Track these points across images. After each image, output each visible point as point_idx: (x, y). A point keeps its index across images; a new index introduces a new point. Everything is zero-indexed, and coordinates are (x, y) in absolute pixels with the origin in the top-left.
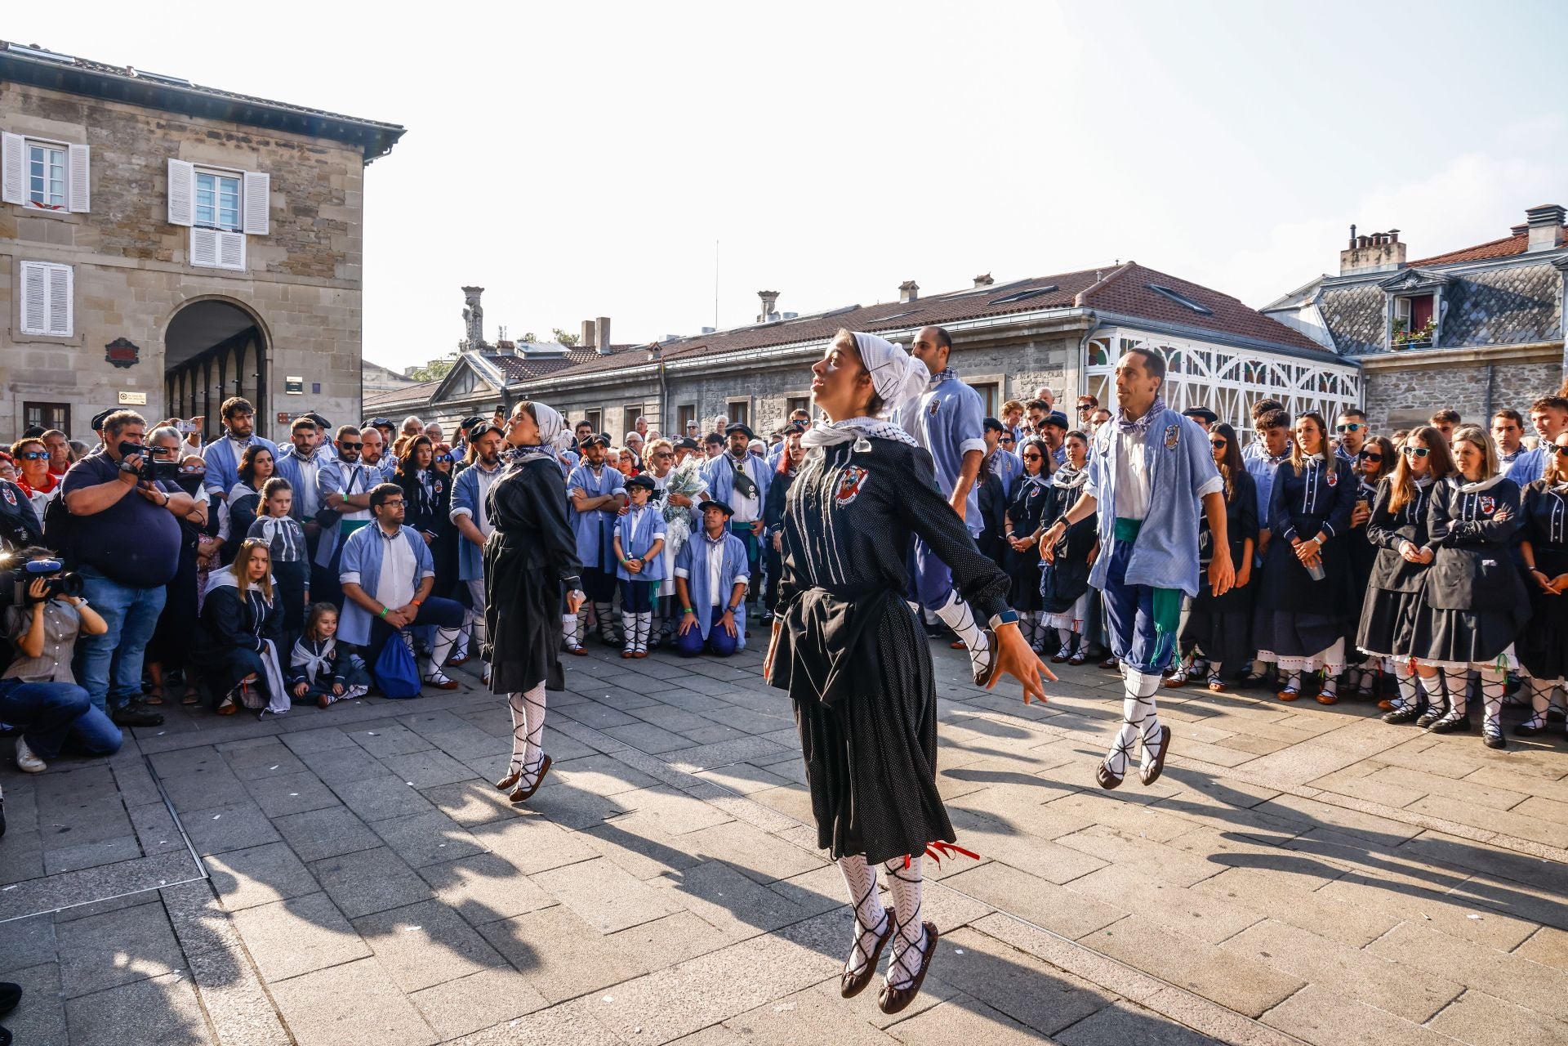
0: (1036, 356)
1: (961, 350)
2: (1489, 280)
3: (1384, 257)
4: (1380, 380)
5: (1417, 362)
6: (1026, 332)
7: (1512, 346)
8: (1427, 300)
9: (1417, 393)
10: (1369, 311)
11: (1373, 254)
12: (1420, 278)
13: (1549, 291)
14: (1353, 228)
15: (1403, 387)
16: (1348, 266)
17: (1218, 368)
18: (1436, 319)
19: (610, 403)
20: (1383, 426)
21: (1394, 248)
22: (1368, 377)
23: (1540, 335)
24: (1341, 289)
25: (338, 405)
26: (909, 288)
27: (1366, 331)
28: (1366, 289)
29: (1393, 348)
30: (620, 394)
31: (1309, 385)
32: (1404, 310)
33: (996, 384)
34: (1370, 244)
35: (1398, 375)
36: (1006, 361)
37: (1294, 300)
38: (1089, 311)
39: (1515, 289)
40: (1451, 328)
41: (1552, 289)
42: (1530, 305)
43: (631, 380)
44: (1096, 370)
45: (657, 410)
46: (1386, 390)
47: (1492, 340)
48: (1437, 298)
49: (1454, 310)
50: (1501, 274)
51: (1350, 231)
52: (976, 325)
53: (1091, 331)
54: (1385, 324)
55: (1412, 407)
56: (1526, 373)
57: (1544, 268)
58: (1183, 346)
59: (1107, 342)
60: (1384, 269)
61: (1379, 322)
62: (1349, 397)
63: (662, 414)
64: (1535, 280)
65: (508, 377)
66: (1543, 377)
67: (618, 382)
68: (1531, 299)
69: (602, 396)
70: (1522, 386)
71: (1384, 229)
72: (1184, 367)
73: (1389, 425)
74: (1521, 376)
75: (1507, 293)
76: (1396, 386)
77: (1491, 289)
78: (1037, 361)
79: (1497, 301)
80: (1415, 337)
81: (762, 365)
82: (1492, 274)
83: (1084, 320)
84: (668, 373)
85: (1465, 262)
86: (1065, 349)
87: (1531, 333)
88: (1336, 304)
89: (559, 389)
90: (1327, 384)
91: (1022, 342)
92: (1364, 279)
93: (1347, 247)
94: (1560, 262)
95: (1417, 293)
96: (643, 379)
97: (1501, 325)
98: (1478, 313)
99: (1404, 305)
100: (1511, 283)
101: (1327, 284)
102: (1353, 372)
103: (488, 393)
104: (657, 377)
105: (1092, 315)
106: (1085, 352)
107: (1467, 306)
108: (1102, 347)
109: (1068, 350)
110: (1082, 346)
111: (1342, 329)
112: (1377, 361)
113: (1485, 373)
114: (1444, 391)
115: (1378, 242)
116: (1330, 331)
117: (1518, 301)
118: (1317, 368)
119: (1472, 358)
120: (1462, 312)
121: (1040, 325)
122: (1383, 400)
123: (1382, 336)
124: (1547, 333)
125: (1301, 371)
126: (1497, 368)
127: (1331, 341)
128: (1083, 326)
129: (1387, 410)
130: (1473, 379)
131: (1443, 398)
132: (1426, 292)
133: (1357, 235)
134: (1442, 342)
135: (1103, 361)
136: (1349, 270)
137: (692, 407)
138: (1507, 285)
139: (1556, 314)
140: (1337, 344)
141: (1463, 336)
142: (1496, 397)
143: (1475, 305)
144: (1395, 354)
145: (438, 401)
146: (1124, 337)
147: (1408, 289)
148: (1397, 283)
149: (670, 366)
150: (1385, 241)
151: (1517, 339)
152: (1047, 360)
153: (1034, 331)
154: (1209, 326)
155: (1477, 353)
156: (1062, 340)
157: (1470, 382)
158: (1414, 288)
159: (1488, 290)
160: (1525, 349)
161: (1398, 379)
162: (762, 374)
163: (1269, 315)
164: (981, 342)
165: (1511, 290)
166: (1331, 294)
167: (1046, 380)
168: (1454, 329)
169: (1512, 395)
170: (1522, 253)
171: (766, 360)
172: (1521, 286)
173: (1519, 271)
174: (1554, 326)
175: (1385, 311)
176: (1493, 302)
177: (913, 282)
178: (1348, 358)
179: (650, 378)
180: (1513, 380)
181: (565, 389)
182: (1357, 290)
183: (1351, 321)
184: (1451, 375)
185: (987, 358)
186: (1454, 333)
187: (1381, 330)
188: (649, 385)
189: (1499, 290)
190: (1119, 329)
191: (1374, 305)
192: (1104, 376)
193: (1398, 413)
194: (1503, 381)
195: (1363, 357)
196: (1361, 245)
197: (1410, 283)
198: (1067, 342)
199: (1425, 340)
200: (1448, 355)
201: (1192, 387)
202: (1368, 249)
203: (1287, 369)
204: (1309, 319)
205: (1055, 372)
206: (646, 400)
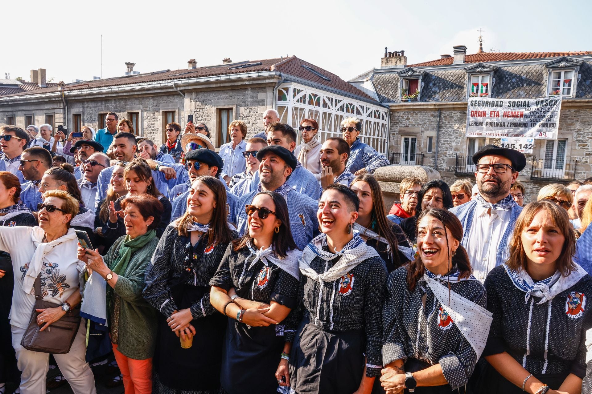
0: (251, 95)
1: (214, 91)
2: (439, 74)
3: (398, 62)
4: (396, 114)
5: (411, 107)
6: (247, 83)
7: (448, 103)
8: (416, 81)
9: (410, 120)
10: (392, 84)
11: (394, 60)
12: (414, 71)
13: (462, 81)
14: (386, 48)
15: (405, 117)
16: (384, 65)
17: (336, 105)
18: (419, 89)
19: (37, 111)
20: (397, 134)
21: (403, 58)
22: (391, 113)
23: (459, 99)
24: (381, 74)
26: (193, 62)
27: (391, 93)
28: (391, 75)
29: (402, 101)
30: (42, 107)
31: (370, 115)
32: (406, 85)
33: (232, 109)
34: (393, 56)
35: (403, 112)
36: (237, 97)
37: (361, 78)
38: (278, 73)
39: (449, 79)
40: (425, 94)
41: (463, 80)
42: (455, 86)
43: (47, 100)
44: (281, 103)
45: (62, 116)
46: (398, 119)
47: (441, 100)
48: (420, 81)
49: (426, 87)
50: (444, 72)
51: (385, 50)
52: (222, 78)
53: (279, 83)
54: (399, 90)
55: (408, 126)
56: (453, 114)
57: (461, 71)
58: (321, 94)
59: (287, 90)
60: (398, 67)
61: (396, 90)
62: (384, 121)
63: (64, 118)
64: (457, 76)
66: (459, 116)
67: (41, 100)
68: (455, 84)
69: (33, 108)
70: (451, 120)
71: (399, 50)
72: (321, 104)
73: (399, 134)
74: (451, 116)
75: (446, 81)
76: (403, 117)
77: (440, 78)
78: (252, 98)
79: (443, 84)
80: (411, 97)
81: (114, 95)
82: (441, 72)
83: (276, 78)
84: (66, 97)
85: (430, 66)
86: (266, 92)
87: (455, 98)
88: (379, 81)
89: (10, 103)
90: (377, 115)
91: (243, 88)
92: (391, 71)
93: (384, 56)
94: (468, 69)
95: (412, 78)
96: (54, 99)
97: (444, 94)
98: (435, 88)
99: (406, 82)
100: (448, 76)
101: (376, 72)
102: (386, 110)
104: (60, 99)
105: (280, 75)
106: (276, 94)
107: (431, 85)
108: (285, 92)
109: (268, 93)
110: (275, 91)
111: (381, 91)
112: (395, 106)
113: (437, 113)
114: (421, 120)
115: (396, 55)
116: (377, 92)
117: (450, 84)
118: (373, 108)
119: (433, 107)
120: (429, 87)
121: (254, 79)
122: (397, 123)
123: (398, 95)
124: (461, 98)
125: (368, 109)
126: (442, 111)
127: (377, 97)
128: (276, 81)
129: (398, 127)
130: (432, 116)
131: (421, 123)
132: (415, 78)
133: (388, 52)
134: (421, 100)
135: (285, 99)
136: (384, 66)
137: (80, 115)
138: (446, 77)
139: (465, 90)
140: (379, 98)
141: (430, 97)
142: (441, 123)
143: (434, 85)
144: (402, 103)
146: (295, 88)
147: (409, 76)
148: (404, 73)
149: (67, 93)
150: (399, 55)
151: (450, 100)
152: (257, 97)
153: (251, 82)
154: (331, 86)
155: (435, 105)
156: (265, 88)
157: (431, 117)
158: (411, 76)
159: (439, 79)
160: (453, 104)
161: (403, 114)
162: (115, 100)
163: (352, 84)
164: (224, 87)
165: (448, 79)
166: (377, 76)
167: (256, 108)
168: (426, 95)
169: (447, 123)
170: (451, 64)
171: (116, 92)
172: (452, 78)
173: (451, 71)
174: (464, 95)
175: (399, 85)
176: (441, 84)
177: (195, 60)
178: (384, 104)
179: (57, 99)
180: (448, 117)
181: (12, 103)
182: (387, 75)
183: (385, 88)
184: (424, 114)
185: (226, 95)
186: (426, 96)
187: (397, 93)
188: (57, 103)
189: (443, 79)
190: (293, 83)
191: (394, 82)
192: (285, 107)
193: (403, 129)
194: (444, 117)
195: (390, 104)
196: (390, 56)
197: (409, 73)
198: (267, 89)
199: (415, 98)
200: (423, 105)
201: (325, 113)
202: (392, 58)
203: (362, 107)
204: (368, 87)
205: (261, 103)
206: (56, 111)
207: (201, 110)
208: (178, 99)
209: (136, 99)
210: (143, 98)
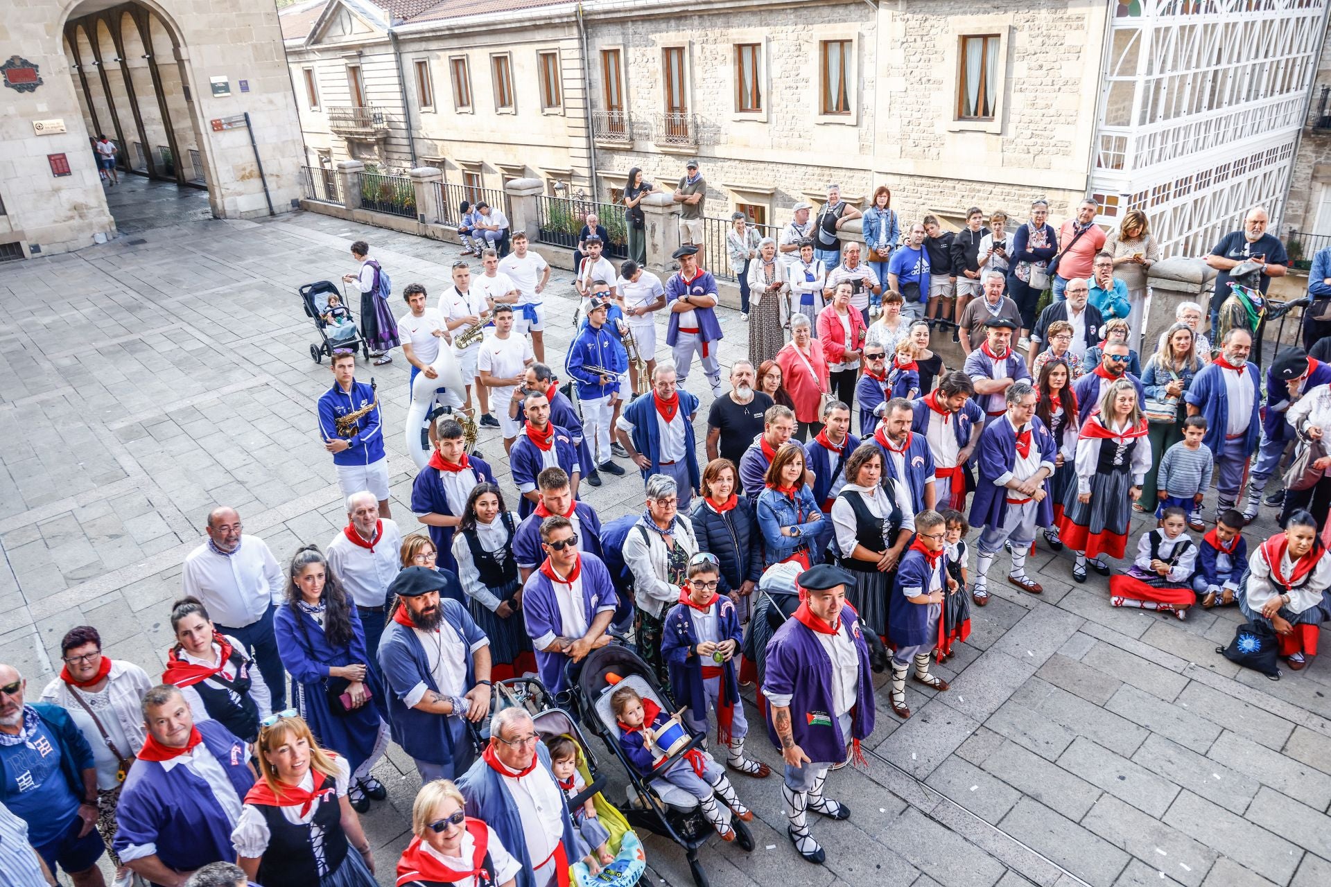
0: (1051, 4)
19: (519, 46)
25: (271, 102)
30: (529, 36)
33: (997, 36)
36: (1013, 10)
43: (542, 22)
44: (1127, 22)
45: (576, 54)
63: (581, 59)
65: (393, 17)
67: (527, 24)
81: (702, 7)
84: (586, 14)
96: (557, 21)
103: (371, 35)
104: (574, 19)
106: (1115, 2)
109: (1094, 0)
135: (1137, 12)
137: (617, 52)
145: (314, 43)
149: (588, 6)
152: (1066, 11)
162: (700, 16)
167: (1061, 34)
171: (707, 2)
179: (565, 20)
188: (565, 27)
192: (1136, 29)
205: (1075, 24)
206: (562, 44)
207: (919, 39)
208: (859, 12)
209: (753, 13)
210: (771, 11)
